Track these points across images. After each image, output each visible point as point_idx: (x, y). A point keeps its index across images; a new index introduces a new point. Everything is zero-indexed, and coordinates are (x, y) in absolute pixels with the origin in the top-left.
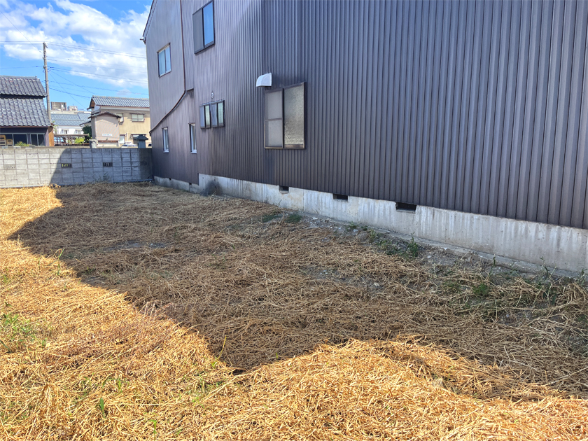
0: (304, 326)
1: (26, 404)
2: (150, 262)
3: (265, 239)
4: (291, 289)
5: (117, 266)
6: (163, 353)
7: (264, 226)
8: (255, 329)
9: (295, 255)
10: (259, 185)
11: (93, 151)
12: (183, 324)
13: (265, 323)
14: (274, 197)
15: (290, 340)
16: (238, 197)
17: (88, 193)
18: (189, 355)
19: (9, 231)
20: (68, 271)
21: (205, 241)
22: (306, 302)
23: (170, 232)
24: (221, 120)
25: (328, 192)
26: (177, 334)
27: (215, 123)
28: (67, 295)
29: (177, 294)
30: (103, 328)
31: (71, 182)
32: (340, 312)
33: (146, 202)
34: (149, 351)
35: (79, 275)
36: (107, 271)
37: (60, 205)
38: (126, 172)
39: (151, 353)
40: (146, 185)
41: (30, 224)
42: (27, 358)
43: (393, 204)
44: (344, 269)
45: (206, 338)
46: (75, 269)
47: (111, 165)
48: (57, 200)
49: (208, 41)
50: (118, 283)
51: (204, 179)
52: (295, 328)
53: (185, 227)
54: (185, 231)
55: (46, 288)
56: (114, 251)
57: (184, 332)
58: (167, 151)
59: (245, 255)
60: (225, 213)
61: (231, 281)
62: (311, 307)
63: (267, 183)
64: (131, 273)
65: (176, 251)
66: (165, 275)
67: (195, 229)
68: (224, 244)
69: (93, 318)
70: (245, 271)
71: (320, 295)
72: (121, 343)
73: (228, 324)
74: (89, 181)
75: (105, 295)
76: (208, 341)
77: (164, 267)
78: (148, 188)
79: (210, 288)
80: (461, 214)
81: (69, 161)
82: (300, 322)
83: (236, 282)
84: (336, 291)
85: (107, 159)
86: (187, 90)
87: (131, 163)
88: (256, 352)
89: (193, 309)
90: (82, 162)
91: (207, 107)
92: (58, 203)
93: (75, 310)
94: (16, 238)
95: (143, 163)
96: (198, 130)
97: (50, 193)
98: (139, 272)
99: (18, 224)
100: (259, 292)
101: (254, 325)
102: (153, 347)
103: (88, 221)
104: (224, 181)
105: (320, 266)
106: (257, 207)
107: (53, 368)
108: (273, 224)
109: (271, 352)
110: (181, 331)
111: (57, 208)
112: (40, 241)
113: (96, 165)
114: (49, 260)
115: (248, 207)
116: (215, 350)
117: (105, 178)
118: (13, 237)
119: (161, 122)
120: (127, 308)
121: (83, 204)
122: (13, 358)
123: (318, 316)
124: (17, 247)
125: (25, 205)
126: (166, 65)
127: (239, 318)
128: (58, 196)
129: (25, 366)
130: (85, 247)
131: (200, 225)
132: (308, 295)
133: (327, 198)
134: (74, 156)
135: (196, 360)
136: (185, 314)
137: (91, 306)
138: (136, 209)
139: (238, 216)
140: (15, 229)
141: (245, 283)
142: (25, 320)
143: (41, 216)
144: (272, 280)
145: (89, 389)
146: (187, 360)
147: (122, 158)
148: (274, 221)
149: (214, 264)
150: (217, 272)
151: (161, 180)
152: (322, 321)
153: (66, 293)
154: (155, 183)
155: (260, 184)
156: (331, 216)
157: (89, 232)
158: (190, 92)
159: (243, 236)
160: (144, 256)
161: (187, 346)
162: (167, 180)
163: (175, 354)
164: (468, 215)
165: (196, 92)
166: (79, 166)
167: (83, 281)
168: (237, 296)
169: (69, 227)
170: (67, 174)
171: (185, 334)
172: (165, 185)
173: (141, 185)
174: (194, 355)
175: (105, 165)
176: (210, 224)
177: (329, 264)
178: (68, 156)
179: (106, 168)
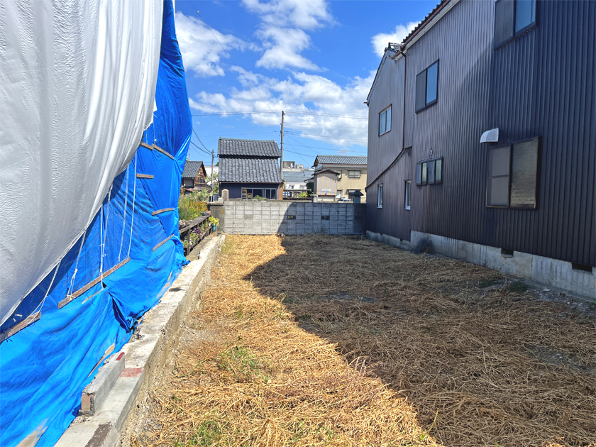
0: (530, 416)
1: (249, 434)
2: (360, 316)
3: (482, 306)
4: (514, 370)
5: (330, 316)
6: (370, 413)
7: (481, 293)
8: (470, 408)
9: (520, 330)
10: (476, 246)
11: (314, 205)
12: (391, 386)
13: (482, 404)
14: (495, 261)
15: (513, 430)
16: (452, 258)
17: (307, 242)
18: (397, 421)
19: (244, 272)
20: (288, 314)
21: (415, 301)
22: (533, 388)
23: (380, 288)
24: (439, 177)
25: (565, 260)
26: (384, 396)
28: (287, 337)
29: (385, 354)
30: (316, 374)
31: (293, 232)
32: (579, 407)
33: (358, 256)
34: (357, 408)
35: (296, 320)
36: (320, 319)
37: (284, 252)
38: (341, 225)
39: (358, 410)
40: (358, 239)
41: (260, 268)
42: (252, 390)
44: (584, 355)
45: (414, 406)
46: (293, 313)
47: (328, 218)
48: (283, 248)
49: (430, 99)
50: (330, 333)
51: (416, 236)
52: (519, 416)
53: (395, 284)
54: (394, 288)
55: (270, 327)
56: (327, 300)
57: (392, 394)
58: (380, 206)
59: (459, 321)
60: (437, 273)
61: (443, 349)
62: (541, 395)
63: (486, 245)
64: (341, 324)
65: (386, 308)
66: (374, 331)
67: (405, 287)
68: (436, 307)
69: (307, 363)
70: (458, 339)
71: (552, 383)
72: (331, 393)
73: (440, 396)
74: (309, 232)
75: (318, 343)
76: (416, 410)
77: (373, 322)
78: (360, 242)
79: (420, 353)
81: (294, 214)
82: (525, 411)
83: (448, 351)
84: (574, 381)
85: (325, 213)
86: (406, 147)
87: (346, 216)
88: (471, 434)
89: (401, 372)
90: (305, 214)
91: (425, 165)
92: (282, 251)
93: (292, 353)
94: (249, 279)
95: (357, 217)
96: (414, 187)
97: (277, 241)
98: (349, 324)
99: (252, 267)
100: (475, 367)
101: (469, 403)
102: (361, 404)
103: (306, 269)
104: (437, 239)
105: (553, 348)
106: (473, 270)
107: (272, 404)
108: (493, 291)
109: (488, 438)
110: (389, 393)
111: (282, 255)
112: (267, 284)
113: (316, 218)
114: (274, 302)
115: (463, 269)
116: (425, 422)
117: (323, 230)
118: (247, 278)
119: (377, 179)
120: (337, 359)
121: (302, 253)
122: (242, 388)
123: (549, 407)
124: (248, 286)
125: (258, 251)
126: (387, 125)
127: (451, 392)
128: (283, 244)
129: (250, 397)
130: (302, 294)
131: (410, 284)
132: (535, 381)
133: (565, 267)
134: (298, 209)
135: (403, 428)
136: (393, 376)
137: (305, 352)
138: (348, 261)
139: (451, 279)
140: (249, 271)
141: (458, 353)
142: (253, 354)
143: (269, 261)
144: (491, 355)
145: (302, 432)
146: (394, 425)
147: (338, 212)
148: (494, 287)
149: (423, 327)
150: (427, 337)
151: (372, 234)
152: (554, 414)
153: (285, 335)
154: (367, 237)
155: (479, 245)
156: (569, 289)
157: (307, 280)
158: (408, 150)
159: (456, 301)
160: (355, 309)
161: (395, 410)
162: (379, 234)
163: (382, 416)
165: (414, 150)
166: (302, 218)
167: (299, 326)
168: (449, 366)
169: (291, 273)
170: (291, 225)
171: (392, 397)
172: (376, 240)
173: (353, 239)
174: (401, 422)
175: (323, 218)
176: (420, 284)
177: (564, 347)
178: (293, 209)
179: (324, 221)
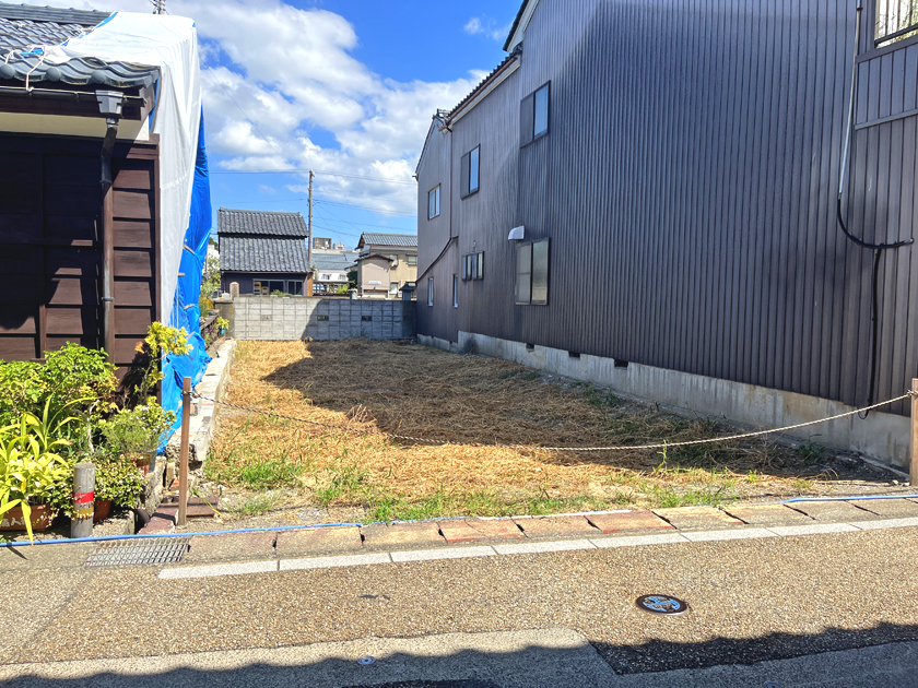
7: (499, 382)
11: (352, 302)
14: (522, 355)
16: (488, 355)
17: (341, 348)
24: (480, 274)
25: (565, 349)
27: (474, 276)
31: (326, 337)
33: (398, 359)
35: (322, 403)
37: (310, 356)
38: (386, 328)
40: (406, 343)
41: (282, 369)
43: (612, 361)
46: (319, 399)
47: (370, 319)
48: (309, 353)
49: (473, 187)
51: (463, 336)
57: (380, 432)
58: (431, 304)
60: (469, 370)
63: (516, 341)
65: (406, 394)
74: (346, 336)
78: (408, 347)
80: (657, 369)
81: (326, 314)
85: (366, 313)
86: (453, 236)
87: (393, 317)
90: (340, 314)
92: (307, 355)
95: (406, 318)
96: (460, 280)
97: (303, 346)
103: (336, 369)
104: (481, 338)
111: (308, 359)
113: (354, 318)
115: (494, 366)
117: (363, 334)
118: (266, 379)
119: (428, 270)
125: (280, 355)
126: (436, 207)
128: (309, 349)
133: (564, 355)
134: (331, 307)
139: (480, 373)
143: (294, 363)
147: (382, 311)
151: (423, 338)
154: (417, 342)
155: (511, 342)
156: (567, 375)
158: (454, 240)
162: (430, 337)
164: (662, 370)
165: (461, 240)
166: (336, 318)
170: (323, 327)
172: (427, 344)
173: (401, 344)
175: (364, 319)
178: (325, 307)
179: (364, 323)
